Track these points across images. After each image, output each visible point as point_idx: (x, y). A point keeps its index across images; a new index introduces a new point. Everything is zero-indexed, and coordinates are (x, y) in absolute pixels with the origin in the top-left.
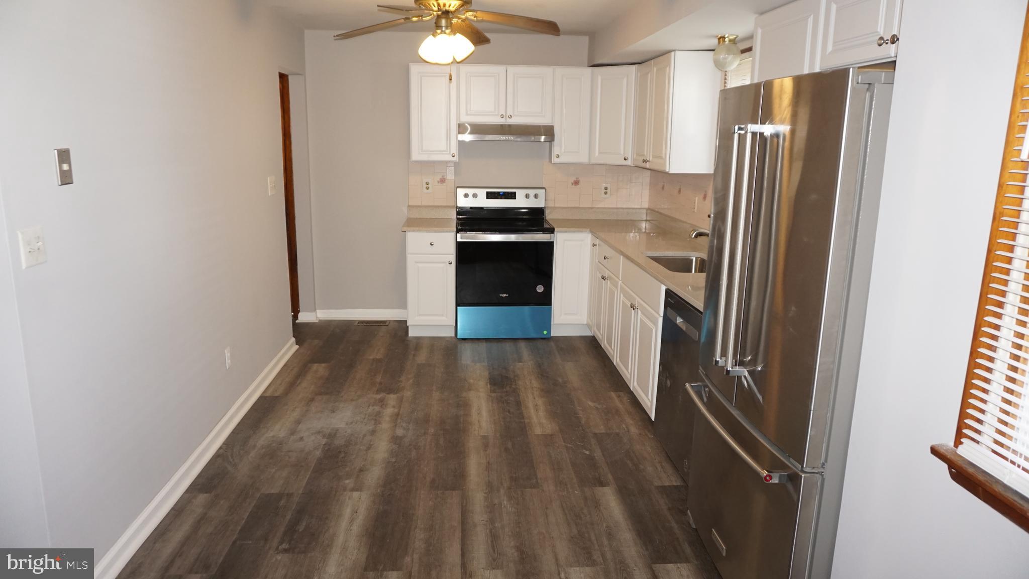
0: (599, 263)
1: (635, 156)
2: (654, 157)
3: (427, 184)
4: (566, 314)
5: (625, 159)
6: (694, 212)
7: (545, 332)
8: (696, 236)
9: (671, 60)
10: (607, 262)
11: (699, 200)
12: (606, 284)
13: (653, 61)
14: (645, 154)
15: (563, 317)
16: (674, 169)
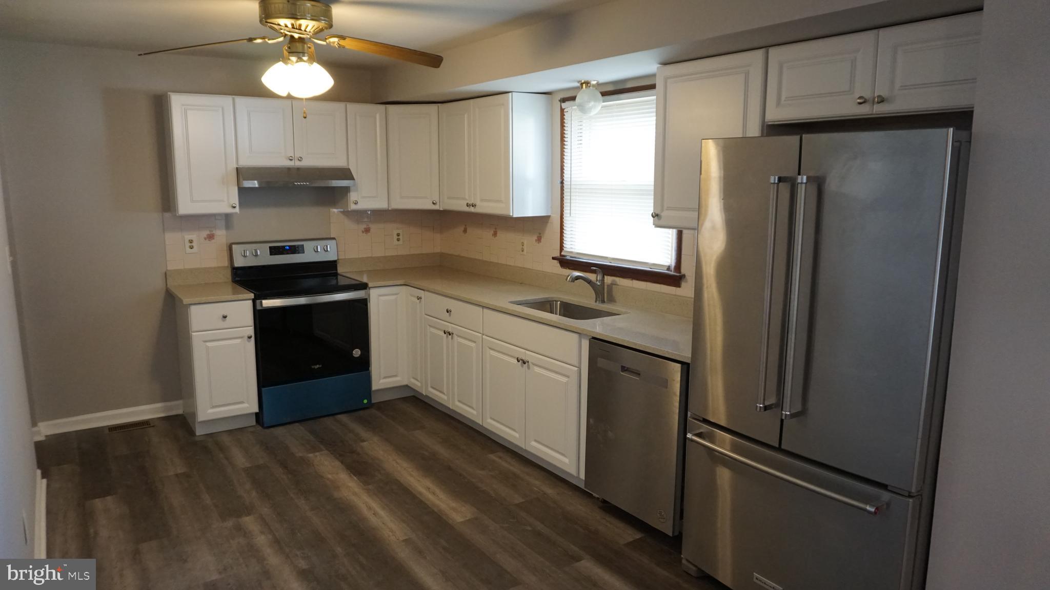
0: (427, 317)
1: (445, 199)
2: (481, 201)
3: (191, 241)
4: (385, 378)
5: (434, 204)
6: (526, 253)
7: (365, 401)
8: (573, 281)
9: (508, 100)
10: (450, 315)
11: (529, 240)
12: (452, 338)
13: (472, 101)
14: (467, 197)
15: (382, 381)
16: (517, 213)
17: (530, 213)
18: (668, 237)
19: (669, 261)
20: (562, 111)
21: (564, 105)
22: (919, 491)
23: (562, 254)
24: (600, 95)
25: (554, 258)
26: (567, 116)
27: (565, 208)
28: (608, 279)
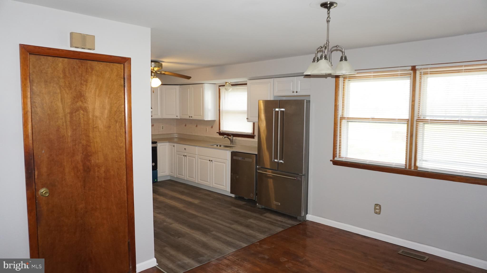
0: (177, 152)
1: (181, 115)
2: (194, 115)
4: (162, 173)
5: (177, 116)
6: (207, 132)
7: (156, 180)
8: (224, 138)
9: (203, 86)
10: (185, 150)
11: (208, 128)
12: (186, 157)
13: (191, 85)
14: (189, 114)
15: (161, 174)
16: (206, 119)
17: (209, 119)
18: (251, 124)
19: (251, 131)
20: (219, 89)
21: (220, 88)
22: (304, 174)
23: (220, 131)
24: (231, 85)
25: (217, 133)
26: (221, 91)
27: (220, 118)
28: (234, 138)
